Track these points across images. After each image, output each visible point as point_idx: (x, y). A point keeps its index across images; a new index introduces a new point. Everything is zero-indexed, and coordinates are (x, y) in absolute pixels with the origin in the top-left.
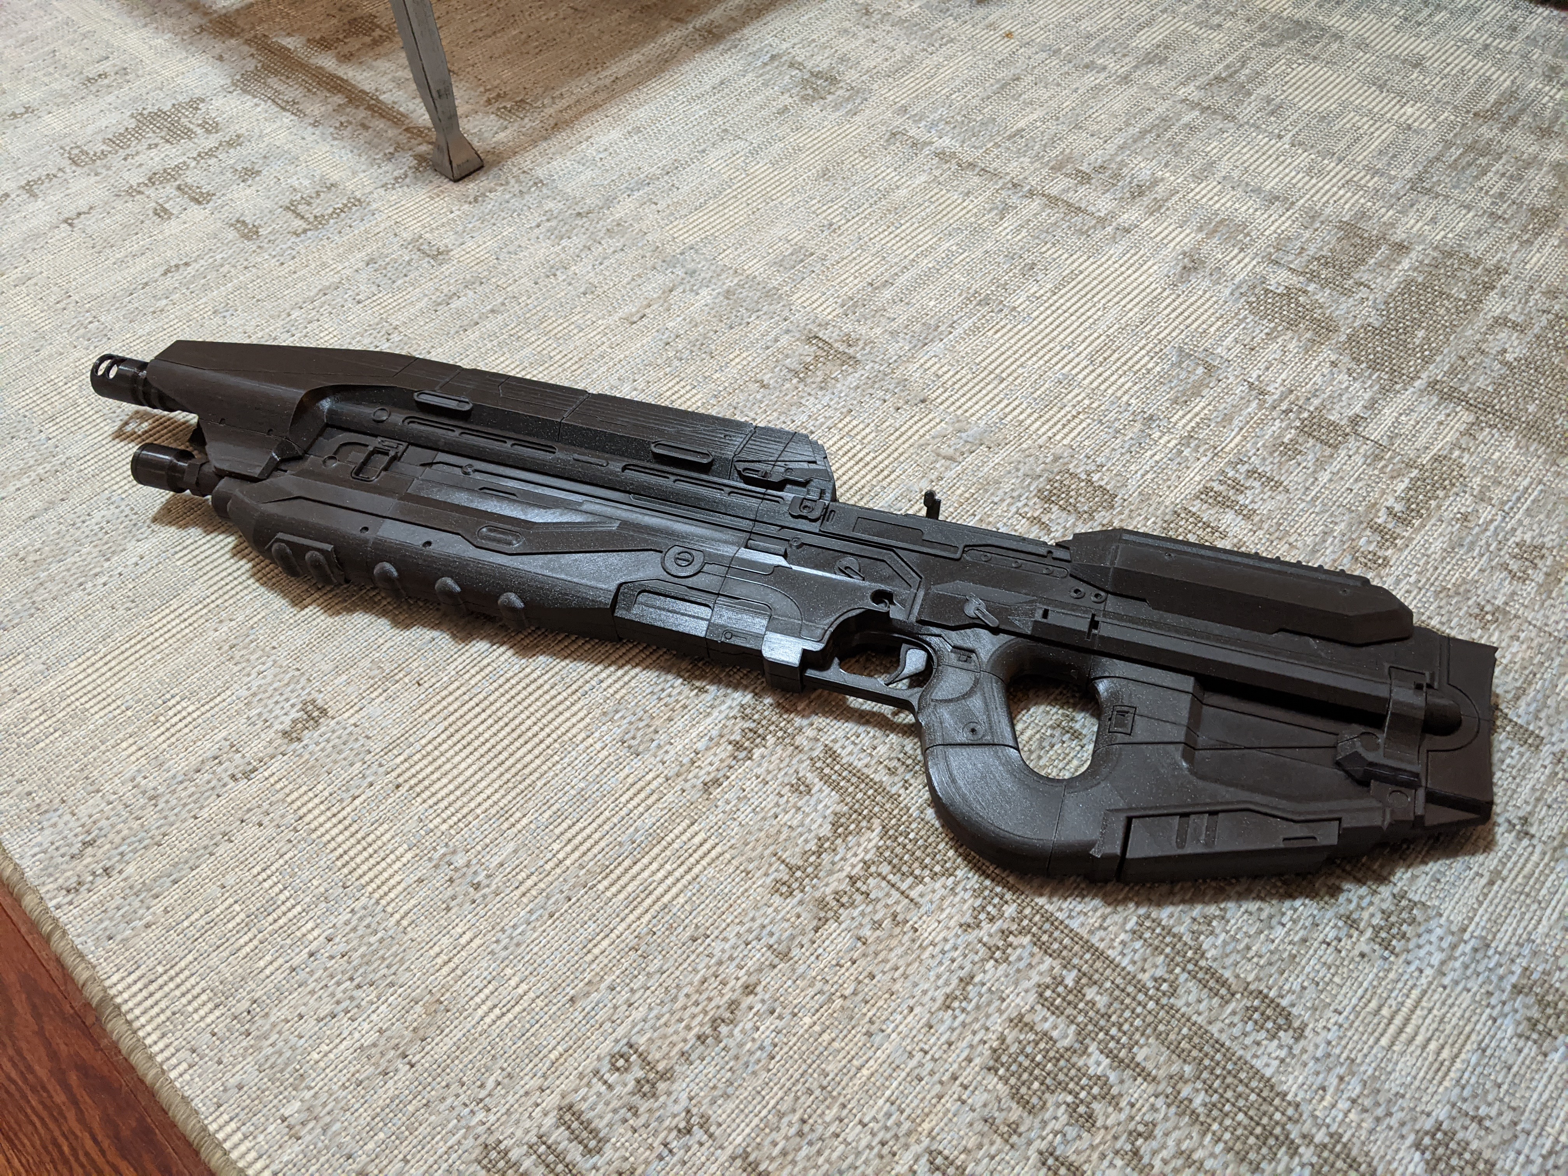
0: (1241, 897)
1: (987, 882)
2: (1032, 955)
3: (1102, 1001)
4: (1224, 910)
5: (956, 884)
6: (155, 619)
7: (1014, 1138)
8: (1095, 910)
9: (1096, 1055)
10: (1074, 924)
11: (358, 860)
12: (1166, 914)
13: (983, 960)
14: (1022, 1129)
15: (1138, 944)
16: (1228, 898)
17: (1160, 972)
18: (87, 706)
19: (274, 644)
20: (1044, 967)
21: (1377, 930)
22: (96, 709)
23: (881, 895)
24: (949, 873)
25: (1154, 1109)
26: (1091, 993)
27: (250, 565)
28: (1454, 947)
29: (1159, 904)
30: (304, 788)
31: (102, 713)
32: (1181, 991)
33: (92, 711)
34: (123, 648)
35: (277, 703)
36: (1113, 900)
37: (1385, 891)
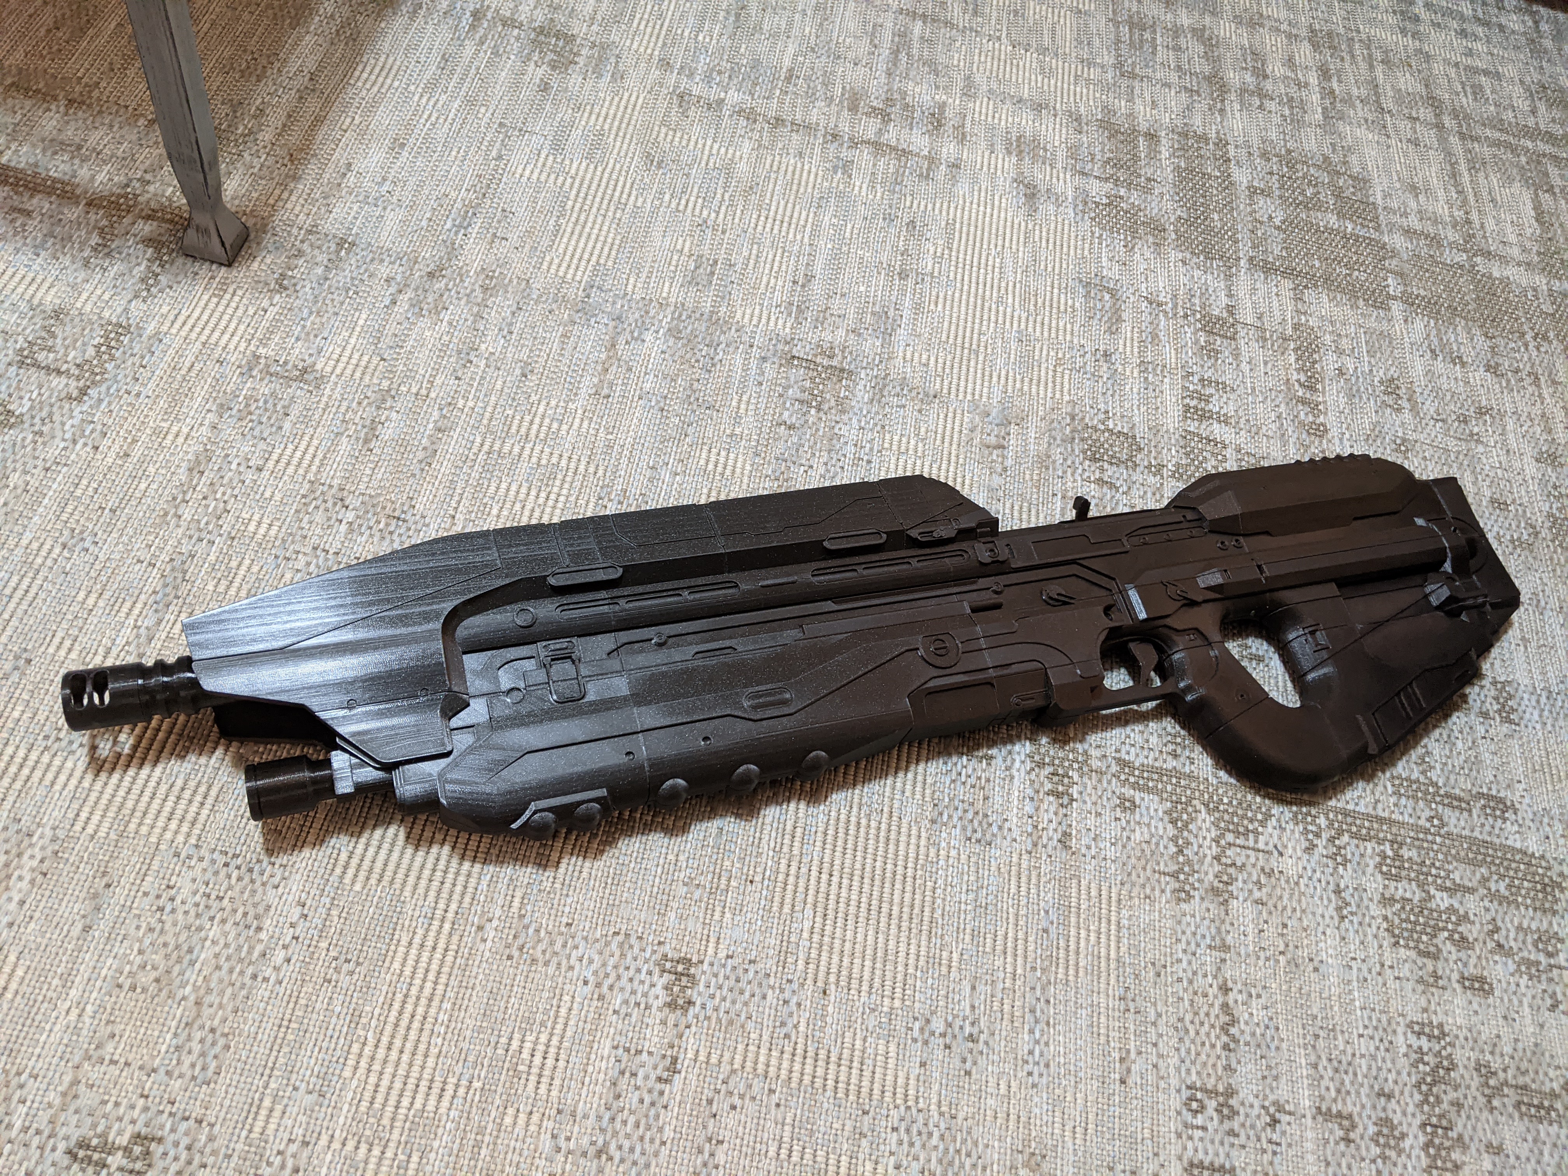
0: (1427, 732)
1: (1294, 808)
2: (1357, 846)
3: (1413, 853)
4: (1425, 746)
5: (1279, 820)
6: (396, 965)
7: (1441, 982)
8: (1365, 790)
9: (1438, 894)
10: (1361, 809)
11: (854, 1080)
12: (1401, 768)
13: (1335, 869)
14: (1440, 973)
15: (1403, 801)
16: (1421, 737)
17: (1428, 813)
18: (418, 1105)
19: (565, 920)
20: (1369, 851)
21: (1499, 712)
22: (432, 1102)
23: (1243, 859)
24: (1268, 816)
25: (1487, 910)
26: (1405, 853)
27: (446, 849)
28: (1538, 702)
29: (1394, 765)
30: (741, 1047)
31: (445, 1103)
32: (1446, 819)
33: (430, 1107)
34: (392, 1019)
35: (631, 980)
36: (1369, 777)
37: (1486, 682)
